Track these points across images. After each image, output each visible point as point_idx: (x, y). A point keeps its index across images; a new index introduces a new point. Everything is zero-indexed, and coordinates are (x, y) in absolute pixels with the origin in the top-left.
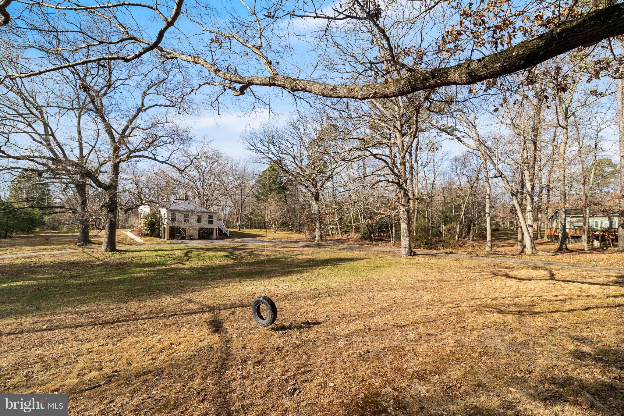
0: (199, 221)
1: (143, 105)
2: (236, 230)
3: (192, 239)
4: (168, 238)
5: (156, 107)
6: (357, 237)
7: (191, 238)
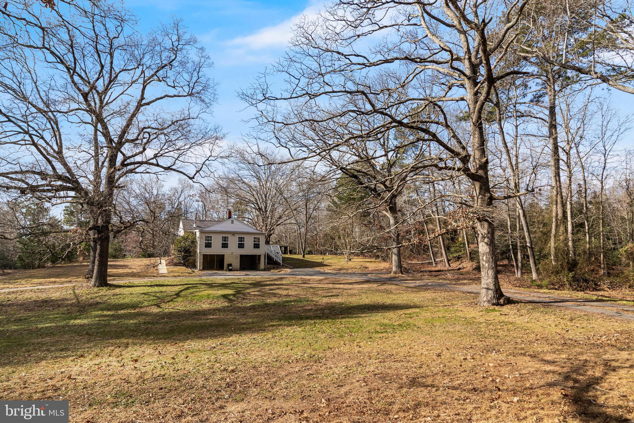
0: (241, 246)
1: (142, 98)
2: (300, 257)
3: (231, 270)
4: (201, 268)
5: (166, 98)
6: (472, 266)
7: (230, 268)
